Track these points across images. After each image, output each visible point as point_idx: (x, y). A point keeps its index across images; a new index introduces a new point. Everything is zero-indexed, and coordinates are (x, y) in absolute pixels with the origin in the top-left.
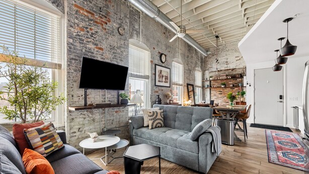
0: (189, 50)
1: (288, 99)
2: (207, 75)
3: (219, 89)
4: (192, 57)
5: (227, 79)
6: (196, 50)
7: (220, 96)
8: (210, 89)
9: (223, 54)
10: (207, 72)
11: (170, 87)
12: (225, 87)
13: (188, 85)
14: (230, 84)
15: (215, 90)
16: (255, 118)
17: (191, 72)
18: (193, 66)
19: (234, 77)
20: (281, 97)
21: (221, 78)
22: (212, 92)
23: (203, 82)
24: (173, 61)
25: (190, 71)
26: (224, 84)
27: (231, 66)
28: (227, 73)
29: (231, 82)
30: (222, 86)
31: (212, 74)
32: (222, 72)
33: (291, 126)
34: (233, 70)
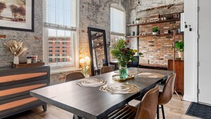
3: (150, 39)
5: (160, 22)
7: (151, 49)
8: (138, 38)
10: (134, 12)
12: (159, 35)
13: (90, 29)
14: (166, 29)
15: (144, 40)
16: (198, 93)
17: (101, 9)
19: (171, 18)
21: (151, 20)
22: (140, 42)
26: (156, 31)
27: (168, 1)
28: (161, 12)
30: (154, 33)
31: (140, 16)
32: (154, 11)
34: (170, 7)
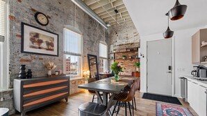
0: (91, 22)
1: (176, 70)
2: (112, 48)
3: (121, 61)
4: (95, 30)
5: (127, 52)
6: (100, 24)
8: (114, 60)
9: (124, 30)
11: (58, 56)
12: (126, 59)
13: (89, 55)
16: (147, 88)
17: (94, 44)
18: (97, 38)
19: (132, 50)
20: (170, 68)
21: (122, 51)
23: (109, 55)
24: (64, 27)
25: (93, 42)
26: (125, 57)
27: (131, 41)
28: (127, 47)
29: (130, 55)
30: (123, 58)
31: (115, 48)
32: (123, 46)
33: (179, 96)
34: (132, 44)
